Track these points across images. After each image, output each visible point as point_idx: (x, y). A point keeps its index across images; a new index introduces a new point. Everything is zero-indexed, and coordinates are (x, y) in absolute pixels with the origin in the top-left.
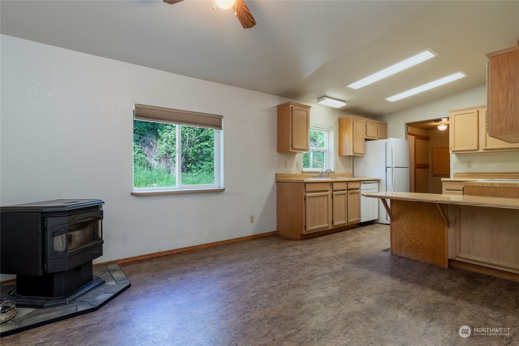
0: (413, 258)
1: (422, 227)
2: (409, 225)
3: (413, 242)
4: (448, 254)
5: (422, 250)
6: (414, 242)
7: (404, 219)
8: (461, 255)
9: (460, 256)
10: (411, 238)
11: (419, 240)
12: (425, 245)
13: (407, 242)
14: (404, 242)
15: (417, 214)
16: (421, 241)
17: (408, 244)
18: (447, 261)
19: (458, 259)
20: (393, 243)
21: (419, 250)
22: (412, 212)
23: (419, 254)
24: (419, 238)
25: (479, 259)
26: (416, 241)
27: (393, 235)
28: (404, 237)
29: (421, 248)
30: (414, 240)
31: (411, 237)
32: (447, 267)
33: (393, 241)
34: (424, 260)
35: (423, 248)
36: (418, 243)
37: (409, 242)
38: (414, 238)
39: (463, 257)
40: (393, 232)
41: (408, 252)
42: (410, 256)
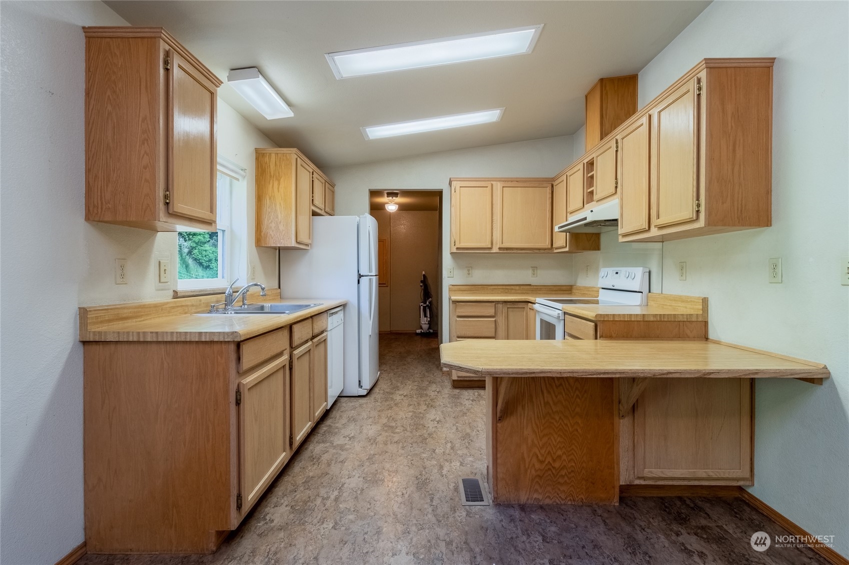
0: (548, 501)
1: (566, 425)
2: (537, 425)
3: (546, 462)
4: (619, 476)
5: (566, 478)
6: (549, 462)
7: (526, 412)
8: (647, 472)
9: (645, 475)
10: (543, 455)
11: (559, 457)
12: (572, 466)
13: (534, 465)
14: (527, 466)
15: (556, 397)
16: (564, 457)
17: (536, 471)
18: (617, 490)
19: (637, 482)
20: (500, 476)
21: (561, 480)
22: (545, 391)
23: (559, 490)
24: (559, 453)
25: (678, 473)
26: (554, 461)
27: (499, 455)
28: (526, 455)
29: (564, 474)
30: (549, 459)
31: (543, 451)
32: (617, 504)
33: (499, 470)
34: (570, 500)
35: (570, 473)
36: (557, 465)
37: (537, 466)
38: (549, 452)
39: (650, 475)
40: (500, 449)
41: (536, 491)
42: (540, 497)
